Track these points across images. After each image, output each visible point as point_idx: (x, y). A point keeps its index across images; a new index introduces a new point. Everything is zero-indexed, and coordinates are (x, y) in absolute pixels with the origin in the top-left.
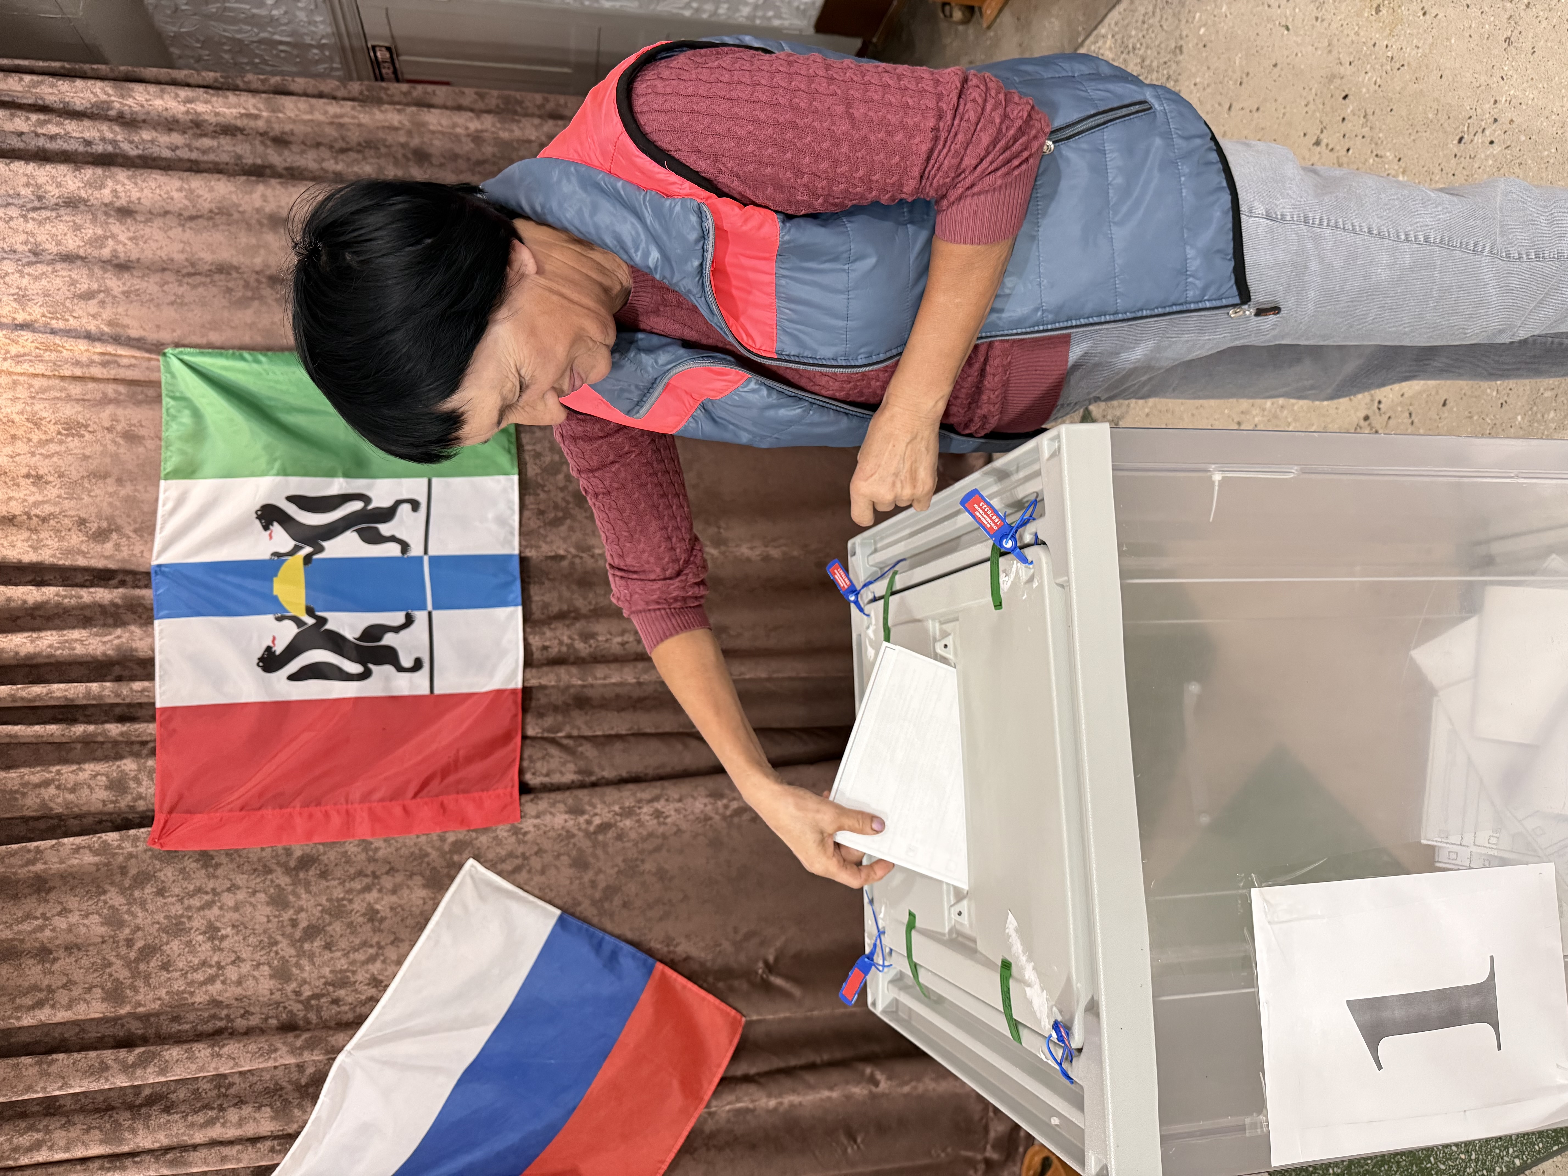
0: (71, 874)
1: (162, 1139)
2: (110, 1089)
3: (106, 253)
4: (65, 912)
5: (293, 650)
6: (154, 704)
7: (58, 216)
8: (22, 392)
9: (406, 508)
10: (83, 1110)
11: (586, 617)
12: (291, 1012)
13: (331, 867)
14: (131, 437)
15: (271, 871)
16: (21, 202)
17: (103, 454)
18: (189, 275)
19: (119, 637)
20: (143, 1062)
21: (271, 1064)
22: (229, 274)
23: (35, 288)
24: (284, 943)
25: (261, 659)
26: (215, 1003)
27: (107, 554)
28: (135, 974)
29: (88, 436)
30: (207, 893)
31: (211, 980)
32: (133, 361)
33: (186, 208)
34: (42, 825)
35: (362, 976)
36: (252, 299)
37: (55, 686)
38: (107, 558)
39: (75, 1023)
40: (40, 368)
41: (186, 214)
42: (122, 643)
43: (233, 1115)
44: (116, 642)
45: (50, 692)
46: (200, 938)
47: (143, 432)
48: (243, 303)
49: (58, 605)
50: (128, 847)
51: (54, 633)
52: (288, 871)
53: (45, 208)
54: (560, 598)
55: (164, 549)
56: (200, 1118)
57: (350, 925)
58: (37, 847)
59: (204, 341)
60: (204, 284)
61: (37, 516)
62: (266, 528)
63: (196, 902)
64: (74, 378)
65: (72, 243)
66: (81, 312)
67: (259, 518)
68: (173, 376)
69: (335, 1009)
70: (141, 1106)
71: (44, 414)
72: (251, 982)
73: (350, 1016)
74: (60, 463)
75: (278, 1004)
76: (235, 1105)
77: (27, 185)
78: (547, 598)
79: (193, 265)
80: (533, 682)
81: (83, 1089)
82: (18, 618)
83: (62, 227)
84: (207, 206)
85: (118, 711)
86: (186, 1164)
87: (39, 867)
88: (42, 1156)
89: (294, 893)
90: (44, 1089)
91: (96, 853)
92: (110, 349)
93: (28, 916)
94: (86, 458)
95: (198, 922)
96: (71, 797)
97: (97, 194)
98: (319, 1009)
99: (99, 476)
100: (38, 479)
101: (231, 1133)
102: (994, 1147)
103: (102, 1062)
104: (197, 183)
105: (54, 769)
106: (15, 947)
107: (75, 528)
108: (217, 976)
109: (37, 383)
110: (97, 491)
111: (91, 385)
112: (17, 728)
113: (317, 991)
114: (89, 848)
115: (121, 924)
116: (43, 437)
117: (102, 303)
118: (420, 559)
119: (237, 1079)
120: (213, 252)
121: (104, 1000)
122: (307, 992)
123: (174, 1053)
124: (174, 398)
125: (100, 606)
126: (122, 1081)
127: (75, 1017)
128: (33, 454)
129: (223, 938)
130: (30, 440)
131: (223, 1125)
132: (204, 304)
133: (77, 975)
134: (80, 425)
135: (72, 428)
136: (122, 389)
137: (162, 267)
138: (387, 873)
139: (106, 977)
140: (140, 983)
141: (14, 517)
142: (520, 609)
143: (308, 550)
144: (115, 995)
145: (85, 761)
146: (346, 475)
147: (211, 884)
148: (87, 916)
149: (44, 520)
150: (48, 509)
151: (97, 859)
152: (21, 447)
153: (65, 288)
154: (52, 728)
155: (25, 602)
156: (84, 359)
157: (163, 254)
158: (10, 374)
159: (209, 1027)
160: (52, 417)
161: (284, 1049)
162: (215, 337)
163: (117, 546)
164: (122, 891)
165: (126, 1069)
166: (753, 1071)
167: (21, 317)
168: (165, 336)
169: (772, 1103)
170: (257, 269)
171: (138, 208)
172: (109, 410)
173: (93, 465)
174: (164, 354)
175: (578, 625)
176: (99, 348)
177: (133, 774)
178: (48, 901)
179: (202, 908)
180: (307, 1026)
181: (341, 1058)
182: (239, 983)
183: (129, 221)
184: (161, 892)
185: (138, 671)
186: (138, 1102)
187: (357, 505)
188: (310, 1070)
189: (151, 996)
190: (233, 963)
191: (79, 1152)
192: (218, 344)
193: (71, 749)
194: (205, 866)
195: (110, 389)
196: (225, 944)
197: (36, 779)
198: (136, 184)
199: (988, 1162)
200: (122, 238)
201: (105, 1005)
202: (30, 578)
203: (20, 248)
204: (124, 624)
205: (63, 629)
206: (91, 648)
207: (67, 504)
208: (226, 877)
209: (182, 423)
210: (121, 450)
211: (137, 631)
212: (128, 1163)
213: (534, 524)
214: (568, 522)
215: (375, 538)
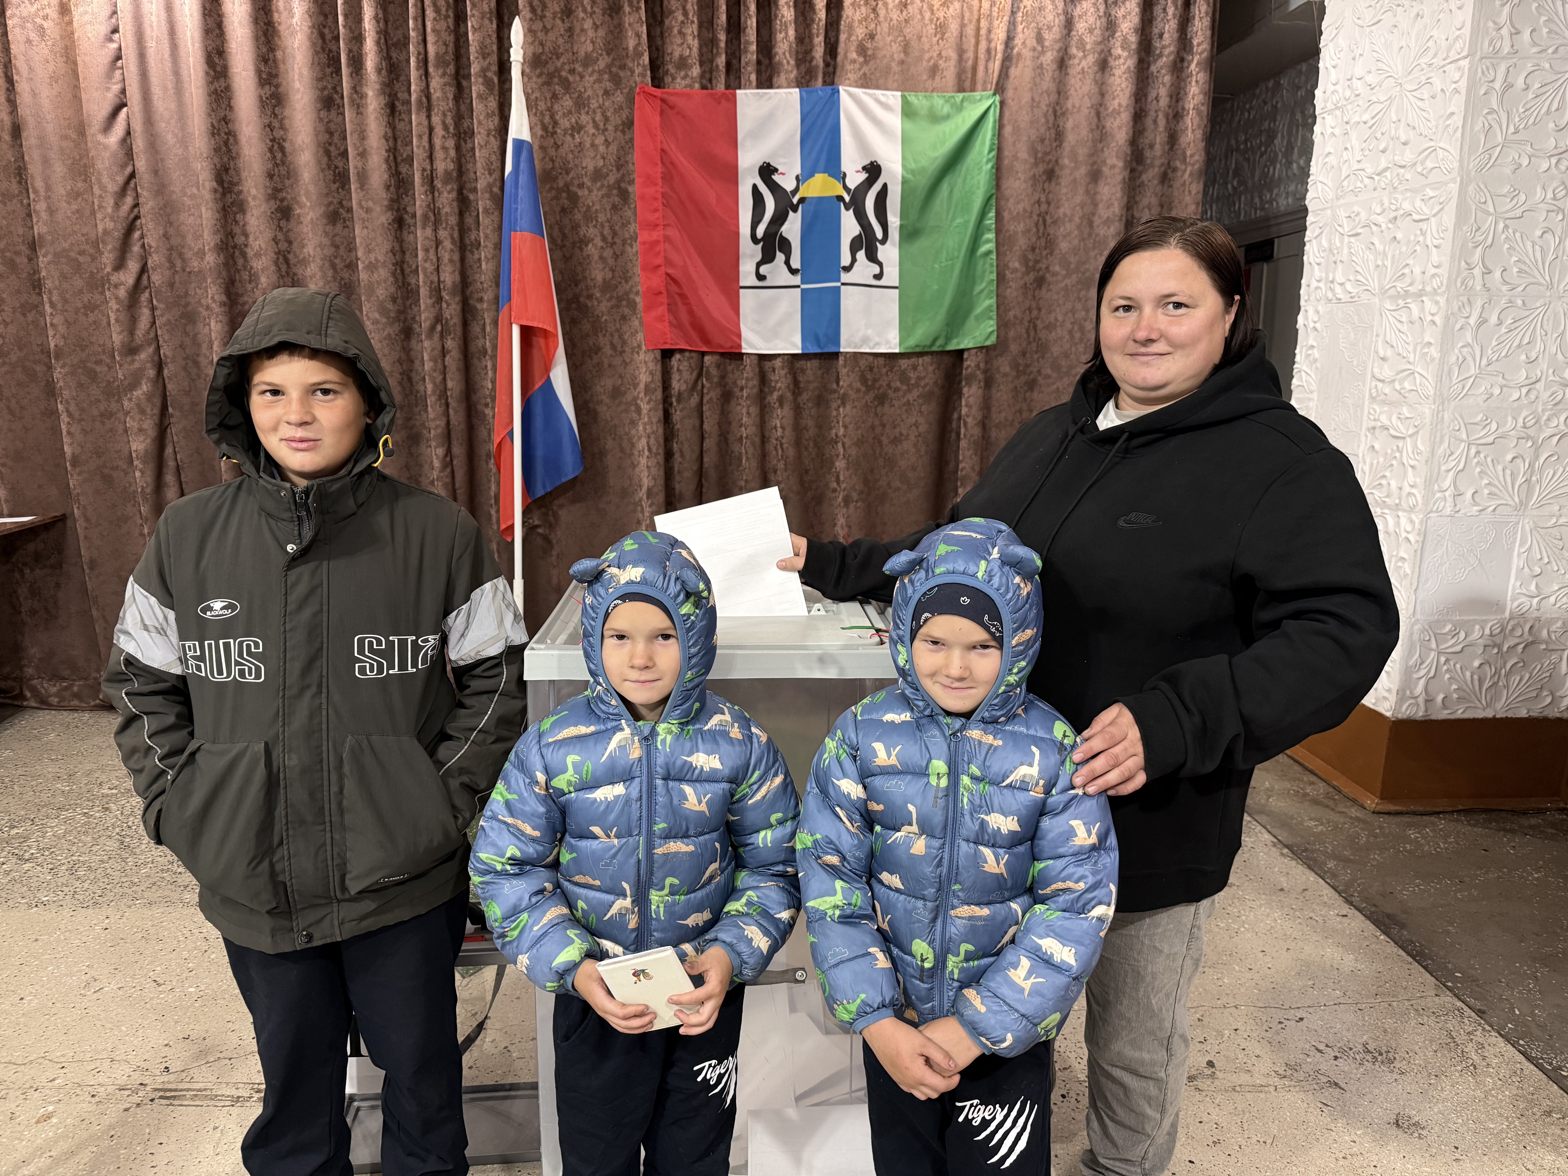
0: (621, 31)
1: (436, 95)
2: (469, 59)
3: (1074, 51)
4: (596, 27)
5: (774, 188)
6: (740, 88)
7: (1100, 17)
9: (876, 270)
10: (457, 41)
11: (795, 400)
13: (620, 213)
14: (934, 70)
15: (618, 170)
17: (923, 51)
18: (1055, 112)
19: (788, 63)
20: (487, 82)
21: (480, 170)
22: (1056, 140)
24: (567, 179)
25: (769, 164)
27: (849, 55)
28: (551, 76)
29: (935, 39)
30: (605, 125)
31: (544, 128)
32: (991, 71)
33: (1106, 109)
34: (657, 9)
36: (1036, 158)
37: (754, 20)
38: (846, 54)
41: (1102, 109)
42: (784, 66)
43: (451, 143)
44: (785, 61)
45: (750, 17)
46: (573, 120)
47: (937, 78)
48: (1033, 151)
49: (813, 20)
50: (637, 71)
51: (793, 18)
52: (618, 182)
54: (808, 382)
55: (850, 95)
56: (449, 120)
57: (577, 226)
58: (640, 8)
59: (1006, 122)
60: (1047, 122)
62: (864, 168)
63: (598, 117)
64: (978, 29)
65: (1081, 27)
66: (1027, 33)
67: (872, 163)
68: (980, 100)
70: (458, 80)
71: (951, 10)
72: (541, 156)
74: (916, 20)
76: (456, 144)
78: (809, 372)
79: (1063, 114)
80: (747, 361)
81: (471, 41)
83: (1091, 20)
84: (1108, 125)
85: (734, 62)
86: (419, 110)
87: (627, 9)
88: (430, 14)
89: (602, 186)
90: (473, 15)
91: (635, 48)
92: (999, 56)
94: (920, 38)
95: (584, 118)
96: (675, 31)
97: (1118, 44)
99: (906, 48)
101: (438, 142)
103: (491, 54)
104: (1125, 118)
105: (695, 19)
107: (868, 32)
108: (546, 132)
110: (894, 47)
111: (973, 41)
114: (639, 44)
115: (585, 65)
116: (935, 8)
117: (1034, 49)
118: (838, 280)
119: (470, 146)
120: (1073, 129)
121: (534, 55)
123: (495, 103)
124: (962, 101)
125: (811, 50)
126: (475, 68)
129: (573, 136)
131: (443, 137)
132: (1032, 122)
133: (552, 36)
134: (943, 34)
135: (941, 29)
136: (970, 63)
137: (1061, 91)
138: (615, 253)
139: (549, 56)
140: (544, 79)
142: (800, 352)
143: (847, 198)
144: (537, 62)
145: (700, 40)
146: (901, 226)
147: (610, 128)
148: (592, 42)
149: (874, 10)
150: (882, 12)
151: (631, 48)
153: (1045, 22)
154: (723, 18)
156: (992, 36)
157: (1072, 92)
160: (949, 15)
161: (491, 180)
162: (1008, 130)
163: (854, 61)
164: (609, 66)
165: (484, 71)
168: (1010, 93)
170: (1060, 161)
171: (1107, 75)
172: (953, 55)
173: (914, 43)
174: (994, 94)
175: (789, 395)
176: (1000, 48)
177: (690, 74)
178: (603, 15)
179: (594, 121)
182: (541, 147)
183: (1096, 68)
184: (606, 93)
185: (764, 76)
186: (461, 79)
187: (879, 234)
189: (534, 86)
190: (555, 143)
191: (431, 38)
192: (1003, 133)
193: (708, 30)
194: (623, 124)
195: (970, 55)
196: (568, 138)
197: (689, 7)
198: (1125, 73)
200: (1084, 63)
204: (798, 66)
205: (795, 23)
206: (781, 45)
207: (885, 26)
208: (615, 138)
209: (943, 107)
210: (925, 63)
211: (793, 75)
212: (422, 71)
213: (863, 363)
214: (863, 389)
215: (855, 246)
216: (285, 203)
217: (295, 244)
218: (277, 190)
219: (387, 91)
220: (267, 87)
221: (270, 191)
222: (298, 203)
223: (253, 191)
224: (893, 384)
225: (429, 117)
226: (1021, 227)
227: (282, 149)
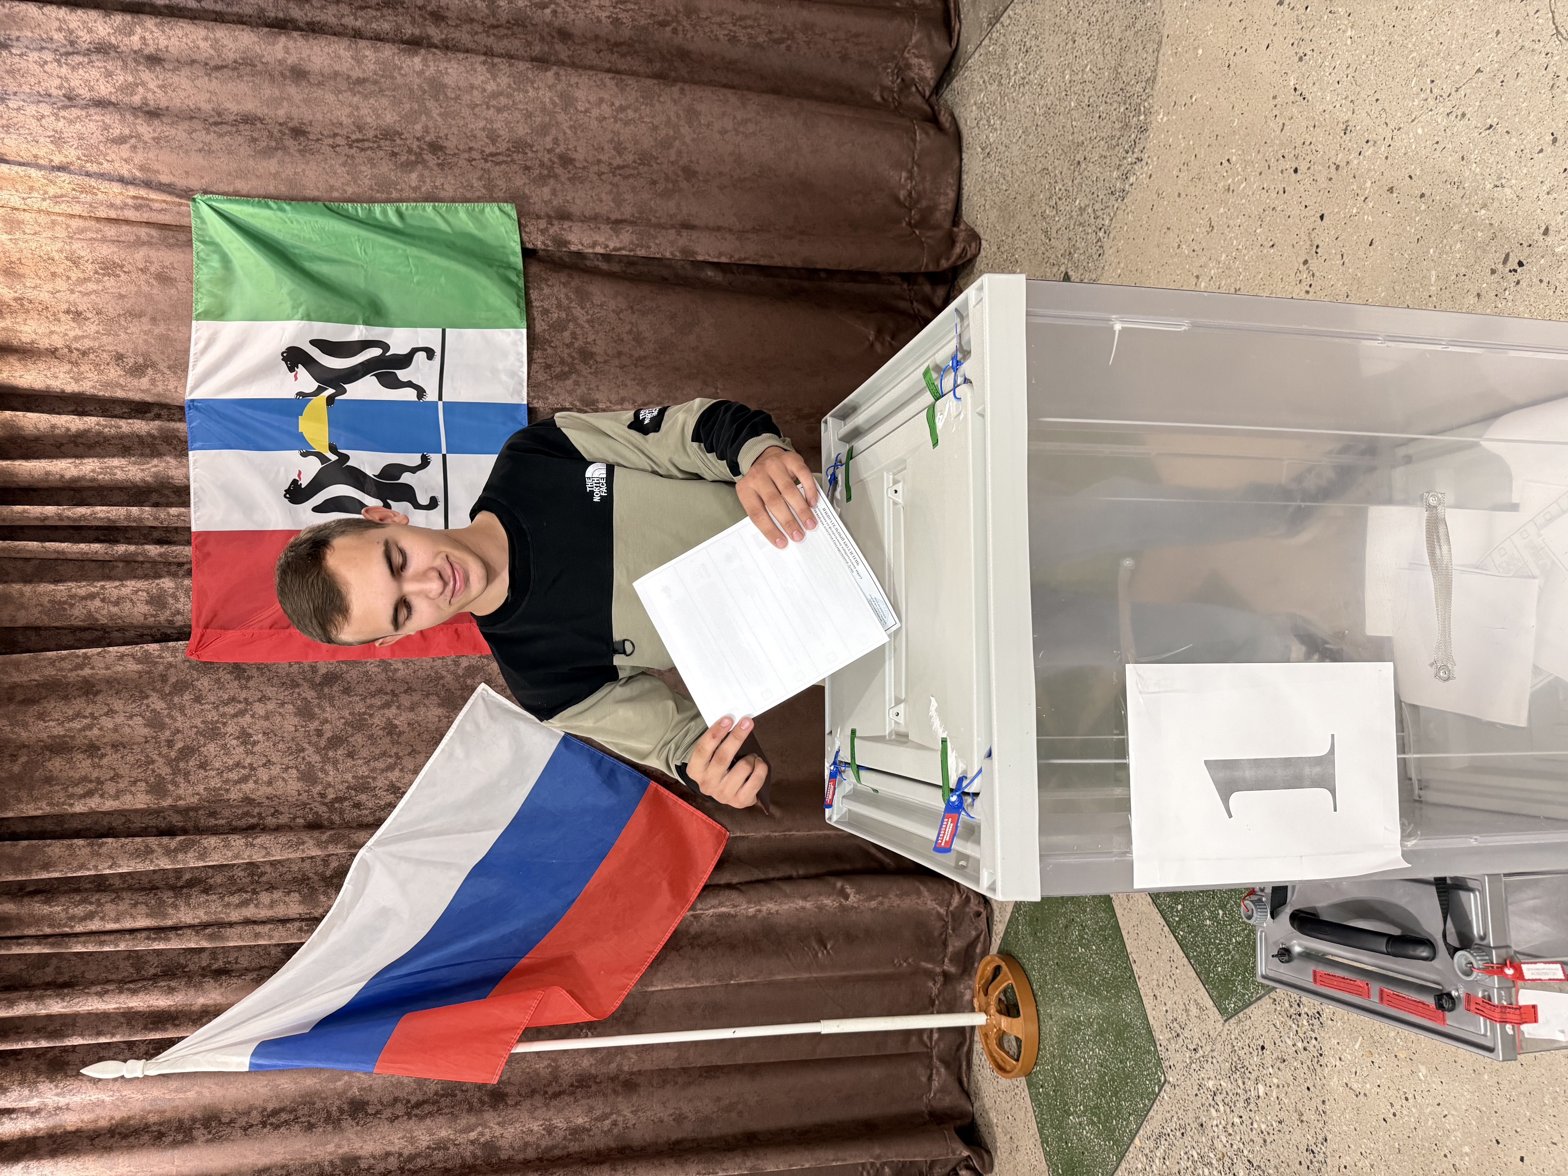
0: (115, 679)
1: (202, 915)
2: (154, 871)
3: (137, 100)
4: (111, 713)
5: (317, 484)
6: (190, 528)
7: (90, 62)
8: (61, 233)
9: (421, 356)
10: (130, 888)
12: (317, 813)
13: (353, 685)
14: (163, 279)
15: (298, 686)
16: (54, 46)
17: (138, 293)
18: (216, 124)
19: (156, 466)
20: (184, 848)
21: (299, 854)
22: (253, 124)
23: (70, 131)
24: (310, 750)
25: (288, 492)
26: (248, 800)
27: (143, 387)
28: (176, 771)
29: (123, 276)
30: (240, 702)
31: (244, 779)
32: (164, 206)
33: (211, 57)
34: (87, 635)
35: (381, 782)
36: (277, 149)
37: (98, 508)
38: (143, 391)
39: (121, 813)
40: (77, 209)
41: (212, 63)
42: (159, 471)
43: (265, 898)
44: (153, 470)
45: (93, 514)
46: (234, 742)
47: (174, 274)
48: (267, 153)
49: (99, 433)
50: (168, 658)
51: (96, 460)
52: (313, 686)
53: (77, 53)
55: (197, 386)
56: (235, 899)
57: (371, 737)
58: (85, 654)
59: (231, 189)
60: (230, 133)
61: (77, 350)
62: (291, 370)
63: (230, 710)
64: (109, 220)
65: (104, 89)
66: (114, 156)
67: (284, 359)
68: (203, 221)
69: (356, 812)
70: (182, 887)
71: (83, 254)
72: (280, 783)
73: (370, 819)
74: (98, 300)
75: (305, 804)
76: (267, 890)
77: (60, 29)
79: (219, 115)
81: (130, 869)
82: (62, 444)
83: (94, 73)
84: (231, 56)
85: (156, 535)
86: (223, 937)
87: (87, 671)
88: (95, 925)
89: (319, 706)
90: (96, 867)
91: (139, 661)
92: (143, 192)
93: (78, 715)
94: (122, 297)
95: (231, 728)
96: (114, 610)
97: (126, 40)
98: (342, 812)
99: (135, 315)
100: (78, 316)
101: (264, 913)
102: (951, 960)
103: (147, 846)
104: (221, 33)
105: (99, 584)
106: (66, 743)
107: (113, 363)
108: (250, 776)
109: (75, 223)
110: (132, 329)
111: (125, 228)
112: (64, 545)
113: (341, 794)
114: (132, 657)
115: (162, 726)
116: (81, 276)
117: (134, 148)
118: (435, 404)
119: (268, 869)
120: (239, 103)
121: (148, 792)
122: (331, 795)
123: (212, 841)
124: (203, 242)
125: (138, 436)
126: (165, 864)
127: (122, 807)
128: (72, 292)
129: (255, 743)
130: (69, 278)
131: (256, 906)
132: (230, 153)
133: (124, 770)
134: (115, 265)
135: (108, 268)
136: (154, 232)
137: (190, 116)
138: (405, 692)
139: (149, 772)
140: (180, 779)
141: (56, 349)
143: (330, 391)
144: (158, 788)
145: (126, 579)
146: (366, 323)
147: (243, 695)
148: (131, 717)
149: (84, 353)
150: (87, 343)
151: (139, 667)
152: (61, 284)
153: (98, 132)
154: (96, 547)
155: (68, 429)
156: (118, 202)
157: (191, 103)
158: (48, 213)
159: (243, 823)
160: (90, 257)
161: (311, 842)
162: (241, 185)
163: (153, 381)
164: (163, 697)
165: (169, 853)
166: (735, 881)
167: (57, 159)
168: (193, 182)
169: (752, 911)
170: (281, 121)
171: (166, 56)
172: (143, 252)
173: (128, 304)
174: (194, 200)
176: (132, 191)
177: (171, 591)
178: (95, 703)
179: (235, 716)
180: (331, 826)
181: (362, 852)
182: (270, 783)
183: (158, 68)
184: (198, 699)
185: (173, 498)
186: (180, 884)
187: (377, 352)
188: (334, 864)
189: (190, 791)
190: (264, 765)
191: (128, 924)
192: (244, 192)
193: (114, 567)
194: (238, 678)
195: (143, 232)
196: (257, 749)
197: (82, 592)
198: (163, 32)
199: (946, 975)
200: (152, 85)
201: (149, 797)
202: (71, 409)
203: (54, 92)
204: (160, 455)
205: (104, 457)
206: (130, 474)
207: (105, 339)
208: (257, 689)
209: (211, 267)
210: (155, 291)
211: (173, 462)
212: (172, 935)
213: (541, 377)
214: (574, 376)
215: (393, 383)
216: (346, 1108)
217: (397, 1094)
218: (329, 1119)
219: (197, 979)
220: (194, 1132)
221: (330, 1128)
222: (345, 1092)
223: (330, 1148)
224: (567, 341)
225: (231, 925)
226: (366, 170)
227: (275, 1113)
